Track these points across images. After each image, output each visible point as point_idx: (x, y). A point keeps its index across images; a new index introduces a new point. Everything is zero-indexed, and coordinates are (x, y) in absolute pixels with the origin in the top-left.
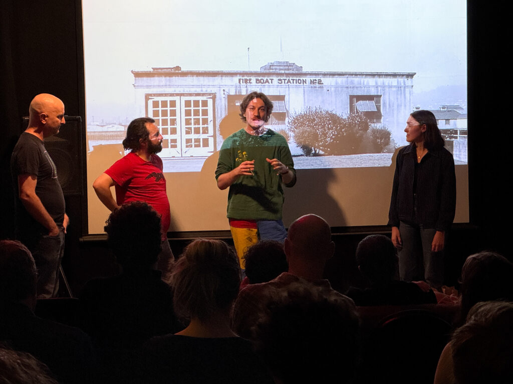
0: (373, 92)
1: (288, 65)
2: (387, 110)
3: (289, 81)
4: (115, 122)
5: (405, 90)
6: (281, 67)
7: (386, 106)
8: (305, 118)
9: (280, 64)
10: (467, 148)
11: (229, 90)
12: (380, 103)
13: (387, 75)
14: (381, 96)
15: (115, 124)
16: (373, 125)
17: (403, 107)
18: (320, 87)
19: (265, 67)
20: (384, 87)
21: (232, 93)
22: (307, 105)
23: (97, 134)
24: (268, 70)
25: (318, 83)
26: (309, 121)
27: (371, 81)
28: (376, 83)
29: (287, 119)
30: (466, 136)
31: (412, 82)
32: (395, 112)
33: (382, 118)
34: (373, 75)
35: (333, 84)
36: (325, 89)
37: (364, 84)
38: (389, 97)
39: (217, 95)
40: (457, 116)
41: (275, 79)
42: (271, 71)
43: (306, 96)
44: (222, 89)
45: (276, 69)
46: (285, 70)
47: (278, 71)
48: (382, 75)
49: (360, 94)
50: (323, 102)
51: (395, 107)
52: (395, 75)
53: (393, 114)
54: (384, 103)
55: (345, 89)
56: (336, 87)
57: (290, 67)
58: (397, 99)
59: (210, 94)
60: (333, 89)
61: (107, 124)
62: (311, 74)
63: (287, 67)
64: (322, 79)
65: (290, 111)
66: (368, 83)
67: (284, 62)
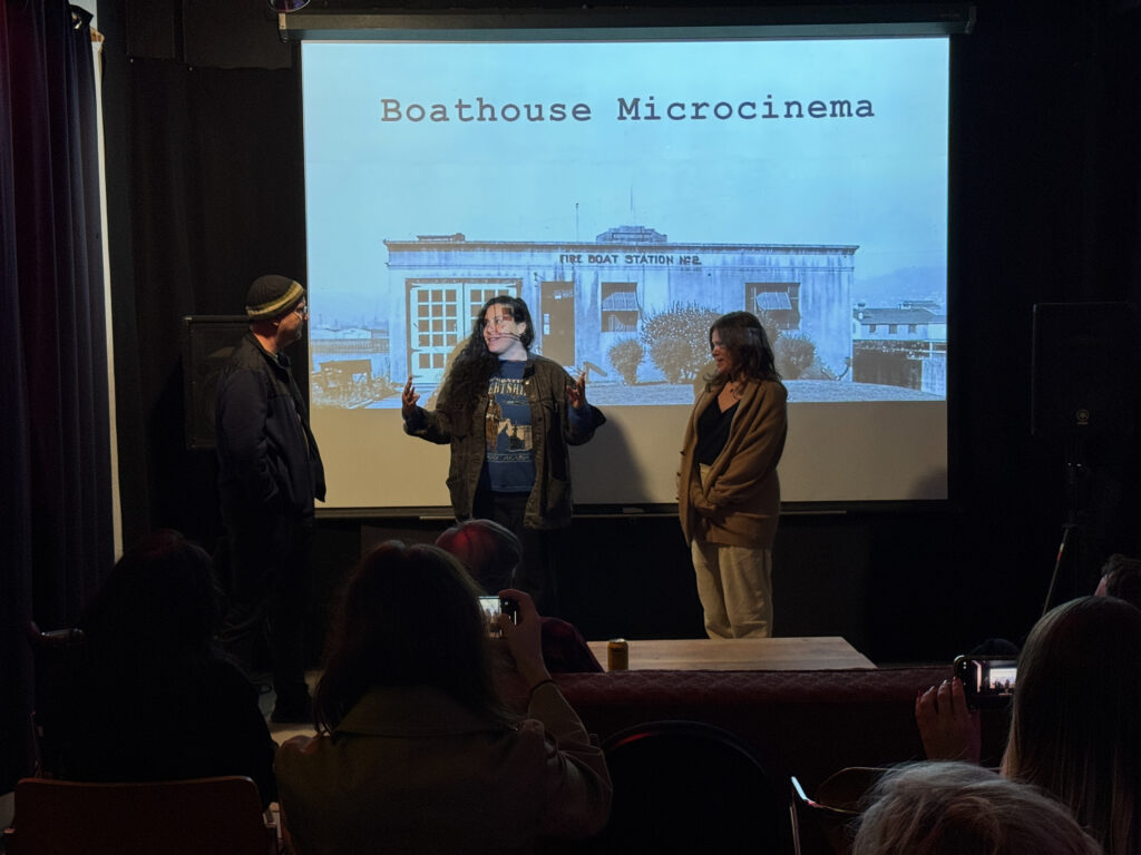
0: (786, 277)
1: (643, 233)
2: (810, 308)
3: (644, 259)
4: (356, 323)
5: (840, 275)
6: (632, 236)
7: (807, 301)
8: (669, 321)
9: (628, 230)
10: (945, 373)
11: (544, 273)
12: (797, 296)
13: (810, 249)
14: (799, 284)
15: (356, 327)
16: (784, 332)
17: (836, 303)
18: (697, 269)
19: (603, 236)
20: (804, 269)
21: (550, 278)
22: (673, 298)
23: (326, 343)
24: (610, 240)
25: (694, 263)
26: (676, 326)
27: (783, 260)
28: (792, 263)
29: (639, 323)
30: (945, 352)
31: (852, 261)
32: (824, 311)
33: (801, 320)
34: (786, 249)
35: (719, 263)
36: (705, 273)
37: (770, 264)
38: (813, 284)
39: (525, 283)
40: (928, 319)
41: (621, 256)
42: (614, 242)
43: (672, 284)
44: (532, 273)
45: (622, 239)
46: (638, 240)
47: (625, 243)
48: (802, 249)
49: (763, 280)
50: (701, 294)
51: (824, 302)
52: (823, 250)
53: (820, 314)
54: (804, 297)
55: (738, 273)
56: (724, 268)
57: (646, 236)
58: (827, 289)
59: (512, 280)
60: (718, 272)
61: (343, 328)
62: (681, 247)
63: (641, 236)
64: (699, 256)
65: (645, 309)
66: (777, 263)
67: (636, 228)
